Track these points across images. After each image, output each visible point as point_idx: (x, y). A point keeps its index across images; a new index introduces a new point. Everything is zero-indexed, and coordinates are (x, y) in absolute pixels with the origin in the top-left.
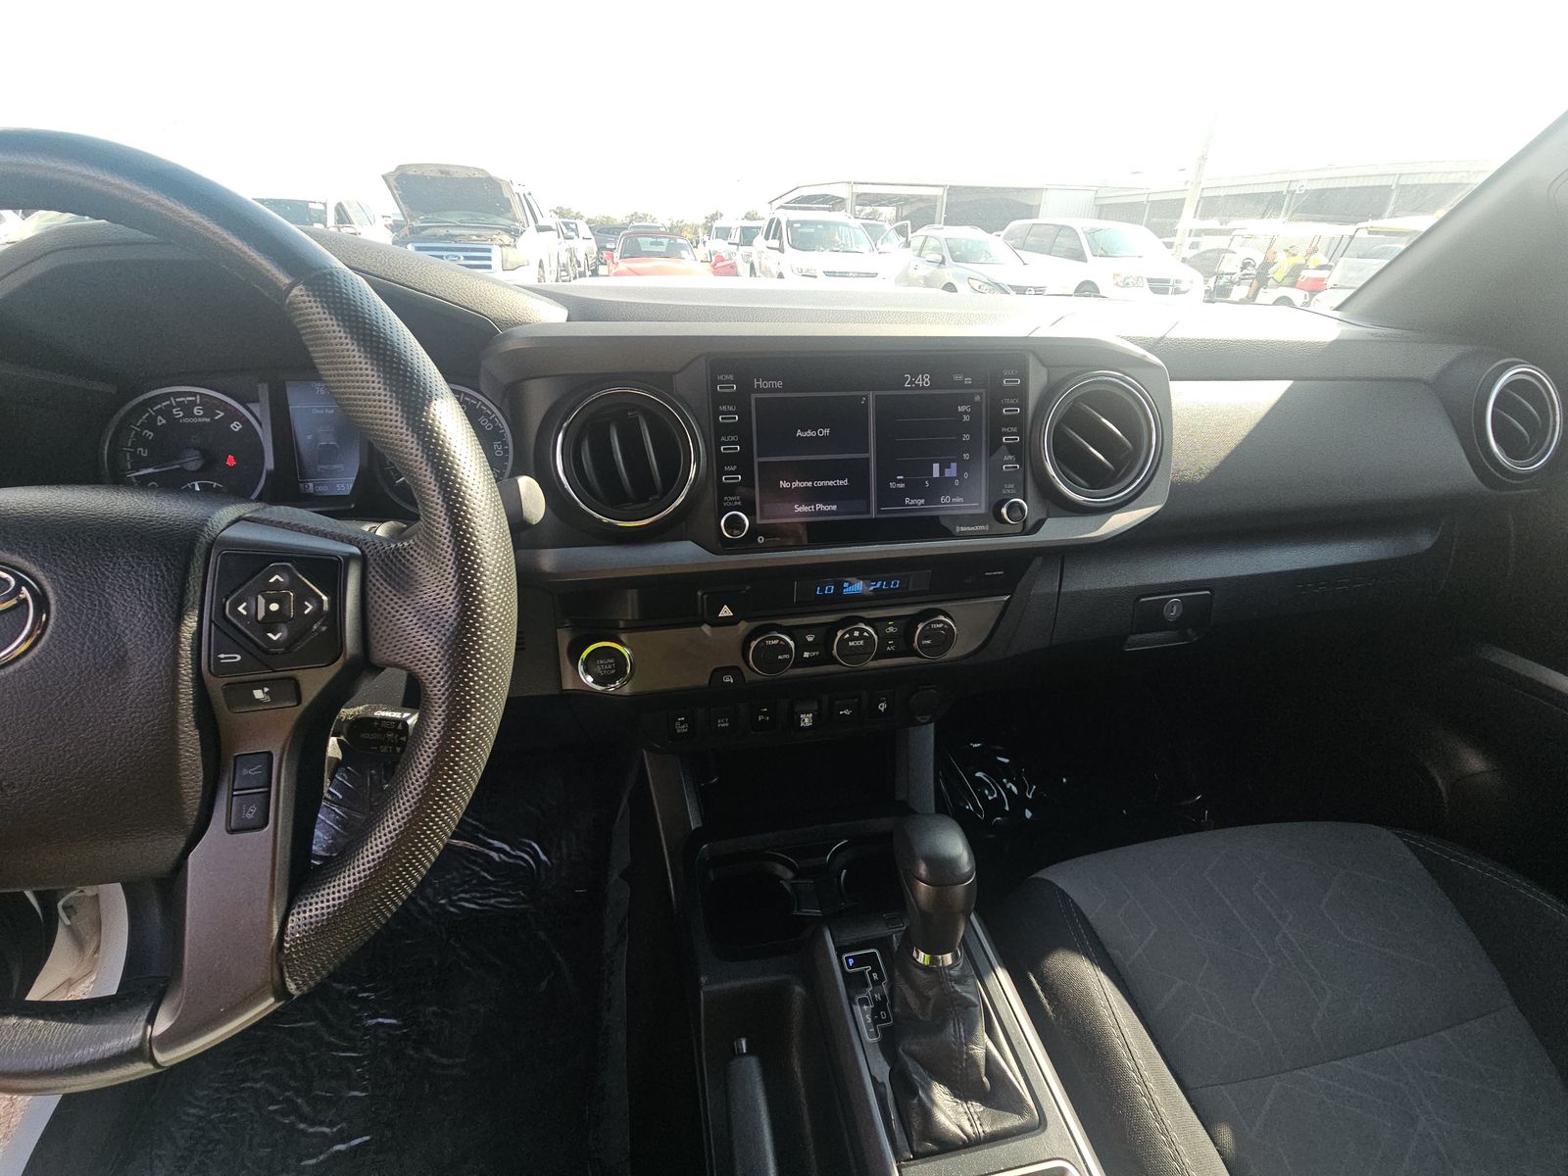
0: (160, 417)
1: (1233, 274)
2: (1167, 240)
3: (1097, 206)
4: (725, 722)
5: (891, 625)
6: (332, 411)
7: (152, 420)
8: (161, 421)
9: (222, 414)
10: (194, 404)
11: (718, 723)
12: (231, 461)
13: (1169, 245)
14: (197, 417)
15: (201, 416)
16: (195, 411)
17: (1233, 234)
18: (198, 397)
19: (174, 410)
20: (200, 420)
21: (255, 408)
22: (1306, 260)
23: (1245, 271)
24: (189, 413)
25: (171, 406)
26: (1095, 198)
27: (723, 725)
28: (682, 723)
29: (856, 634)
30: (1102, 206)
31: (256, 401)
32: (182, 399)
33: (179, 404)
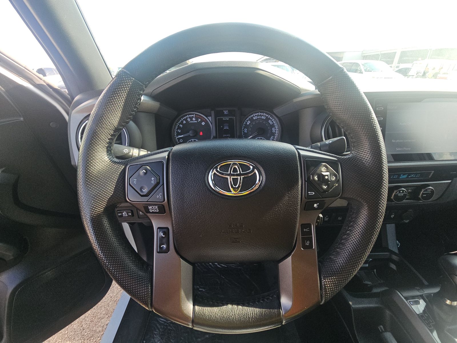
0: (184, 121)
1: (414, 76)
2: (390, 65)
3: (362, 56)
4: (341, 218)
5: (410, 189)
6: (228, 119)
7: (182, 121)
8: (185, 122)
9: (200, 120)
10: (193, 117)
11: (338, 218)
12: (201, 134)
13: (391, 67)
14: (194, 121)
15: (195, 121)
16: (193, 119)
17: (413, 63)
18: (194, 115)
19: (188, 119)
20: (194, 122)
21: (210, 118)
22: (439, 71)
23: (418, 75)
24: (192, 120)
25: (187, 118)
26: (362, 54)
27: (340, 219)
28: (327, 217)
29: (401, 192)
30: (364, 56)
31: (211, 116)
32: (190, 116)
33: (189, 117)
